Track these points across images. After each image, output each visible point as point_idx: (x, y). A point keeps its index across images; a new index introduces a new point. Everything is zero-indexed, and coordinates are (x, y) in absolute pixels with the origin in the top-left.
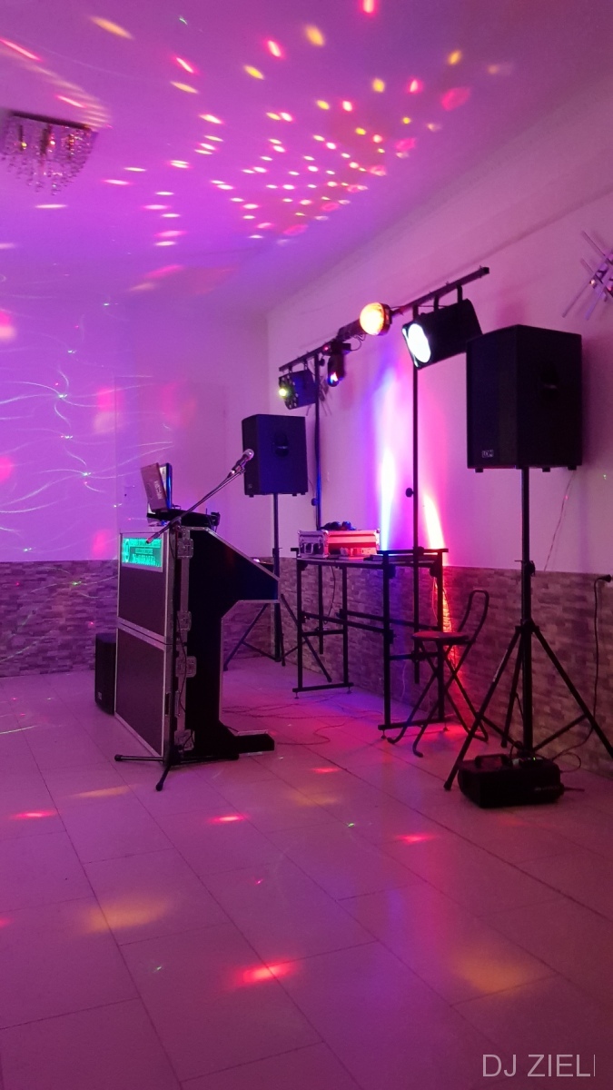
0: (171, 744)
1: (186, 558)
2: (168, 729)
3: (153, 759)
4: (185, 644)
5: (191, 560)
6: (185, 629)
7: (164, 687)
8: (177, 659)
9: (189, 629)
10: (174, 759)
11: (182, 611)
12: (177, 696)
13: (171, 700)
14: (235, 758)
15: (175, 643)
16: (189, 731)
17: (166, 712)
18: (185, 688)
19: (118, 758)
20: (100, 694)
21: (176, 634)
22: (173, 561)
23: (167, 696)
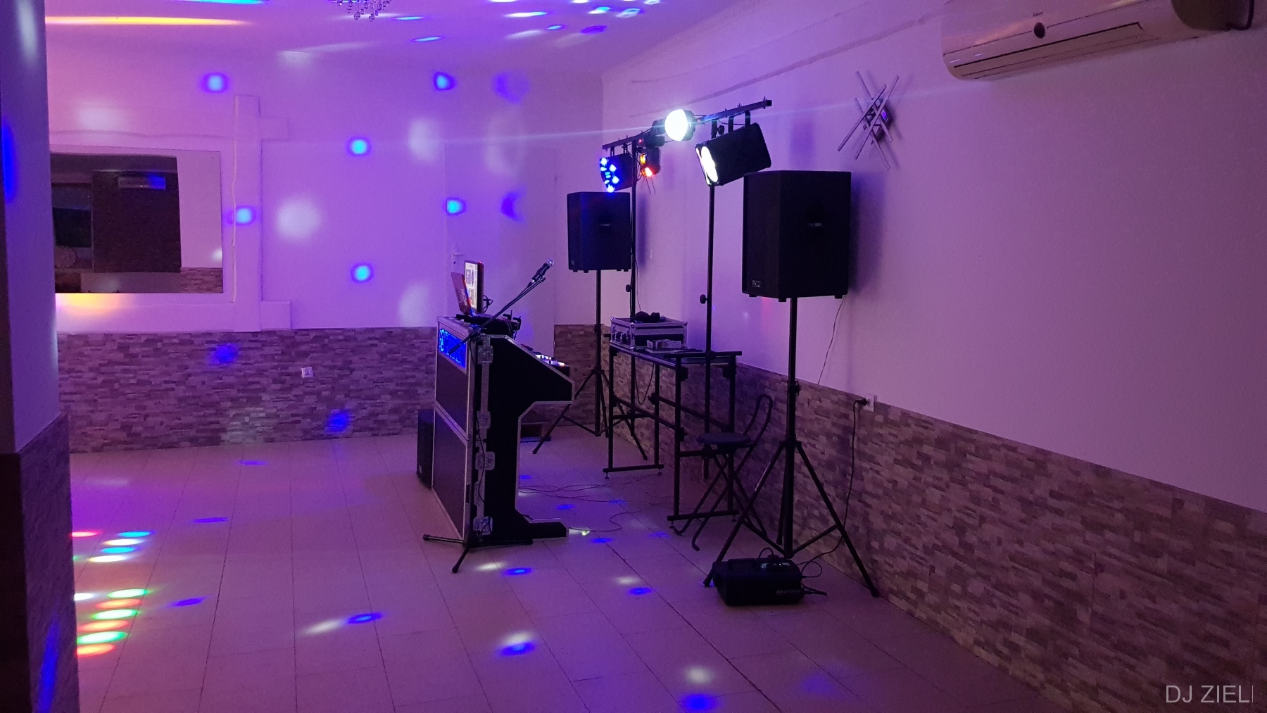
0: (470, 527)
1: (486, 364)
2: (469, 516)
3: (455, 541)
4: (484, 441)
5: (491, 365)
6: (484, 427)
7: (465, 478)
8: (477, 455)
9: (488, 427)
10: (475, 544)
11: (482, 411)
12: (476, 487)
13: (471, 489)
14: (530, 543)
15: (475, 440)
16: (487, 518)
17: (467, 501)
18: (484, 478)
19: (427, 538)
20: (420, 467)
21: (476, 432)
22: (474, 368)
23: (468, 486)
